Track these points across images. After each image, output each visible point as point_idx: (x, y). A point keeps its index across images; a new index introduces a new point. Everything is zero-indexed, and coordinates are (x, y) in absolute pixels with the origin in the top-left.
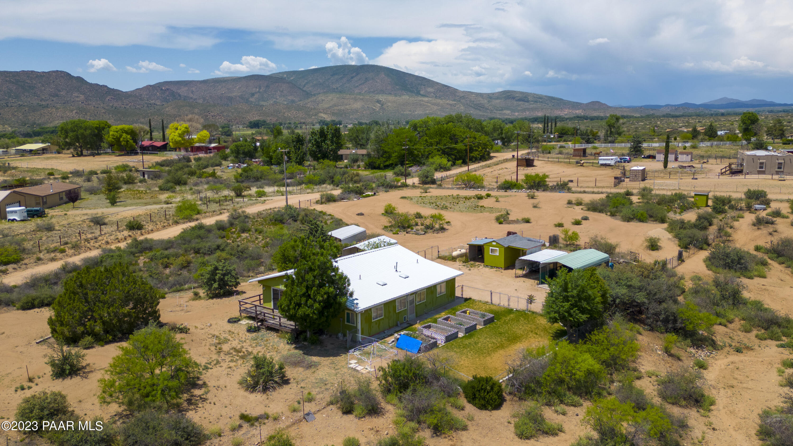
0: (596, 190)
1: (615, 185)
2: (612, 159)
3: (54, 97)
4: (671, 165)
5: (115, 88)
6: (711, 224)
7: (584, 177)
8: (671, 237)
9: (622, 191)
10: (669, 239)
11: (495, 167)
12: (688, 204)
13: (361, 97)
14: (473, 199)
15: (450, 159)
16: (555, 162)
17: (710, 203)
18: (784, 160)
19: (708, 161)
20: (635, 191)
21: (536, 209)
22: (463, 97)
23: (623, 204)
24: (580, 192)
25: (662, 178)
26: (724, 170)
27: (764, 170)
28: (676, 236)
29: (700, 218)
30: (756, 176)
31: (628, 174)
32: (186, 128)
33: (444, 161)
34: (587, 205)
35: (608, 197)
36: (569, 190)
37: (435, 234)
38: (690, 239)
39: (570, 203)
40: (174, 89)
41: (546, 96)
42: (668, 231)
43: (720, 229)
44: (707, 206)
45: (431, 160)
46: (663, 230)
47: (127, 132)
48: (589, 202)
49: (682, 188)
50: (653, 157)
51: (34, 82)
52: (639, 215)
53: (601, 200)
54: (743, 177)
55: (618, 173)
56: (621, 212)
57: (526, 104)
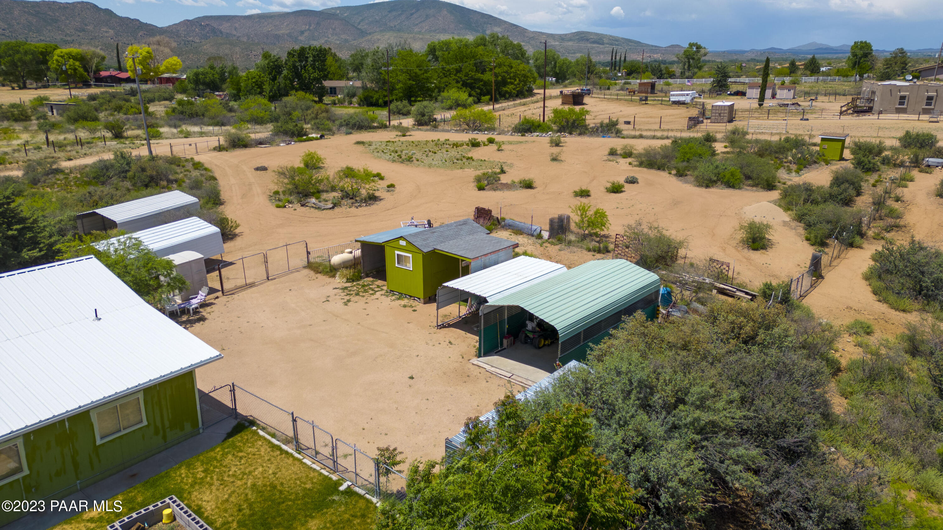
0: (659, 134)
1: (689, 128)
2: (687, 95)
3: (80, 31)
4: (769, 103)
5: (148, 23)
6: (859, 194)
7: (647, 117)
8: (787, 219)
9: (699, 135)
10: (785, 223)
11: (532, 105)
12: (811, 155)
13: (421, 37)
14: (465, 147)
15: (474, 93)
16: (613, 100)
17: (847, 154)
18: (937, 91)
19: (816, 98)
20: (719, 136)
21: (555, 163)
22: (533, 38)
23: (700, 156)
24: (634, 137)
25: (757, 118)
26: (844, 109)
27: (905, 106)
28: (800, 218)
29: (838, 181)
30: (895, 116)
31: (708, 114)
32: (148, 52)
33: (463, 96)
34: (639, 156)
35: (675, 142)
36: (618, 133)
37: (353, 209)
38: (829, 226)
39: (613, 153)
40: (215, 25)
41: (623, 39)
42: (780, 206)
43: (879, 204)
44: (842, 159)
45: (445, 94)
46: (772, 205)
47: (75, 58)
48: (642, 151)
49: (791, 132)
50: (743, 94)
51: (57, 14)
52: (728, 175)
53: (664, 148)
54: (876, 117)
55: (694, 112)
56: (695, 168)
57: (601, 46)
